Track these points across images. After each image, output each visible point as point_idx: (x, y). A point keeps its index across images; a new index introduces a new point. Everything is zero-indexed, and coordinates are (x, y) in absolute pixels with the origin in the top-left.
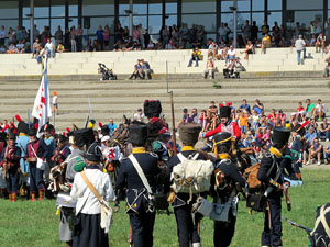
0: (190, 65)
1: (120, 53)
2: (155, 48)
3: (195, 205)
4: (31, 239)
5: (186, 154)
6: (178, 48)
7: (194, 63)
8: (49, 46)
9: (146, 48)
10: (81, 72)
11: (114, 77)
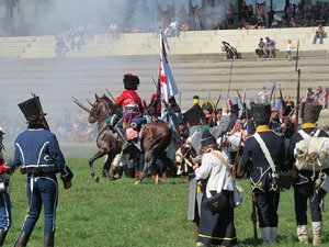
0: (315, 42)
1: (244, 31)
2: (279, 25)
3: (318, 181)
4: (157, 218)
5: (308, 131)
6: (302, 26)
7: (318, 40)
8: (173, 25)
9: (270, 26)
10: (205, 51)
11: (238, 56)
